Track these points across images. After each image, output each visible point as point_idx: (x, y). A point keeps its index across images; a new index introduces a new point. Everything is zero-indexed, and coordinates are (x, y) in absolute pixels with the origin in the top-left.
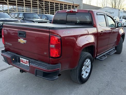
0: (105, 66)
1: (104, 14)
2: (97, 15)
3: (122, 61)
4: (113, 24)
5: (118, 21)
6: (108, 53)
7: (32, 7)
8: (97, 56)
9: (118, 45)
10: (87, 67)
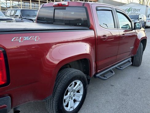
0: (113, 86)
1: (111, 9)
2: (97, 10)
3: (139, 78)
4: (128, 25)
5: (145, 21)
6: (118, 66)
7: (39, 3)
8: (97, 73)
9: (136, 55)
10: (76, 92)
